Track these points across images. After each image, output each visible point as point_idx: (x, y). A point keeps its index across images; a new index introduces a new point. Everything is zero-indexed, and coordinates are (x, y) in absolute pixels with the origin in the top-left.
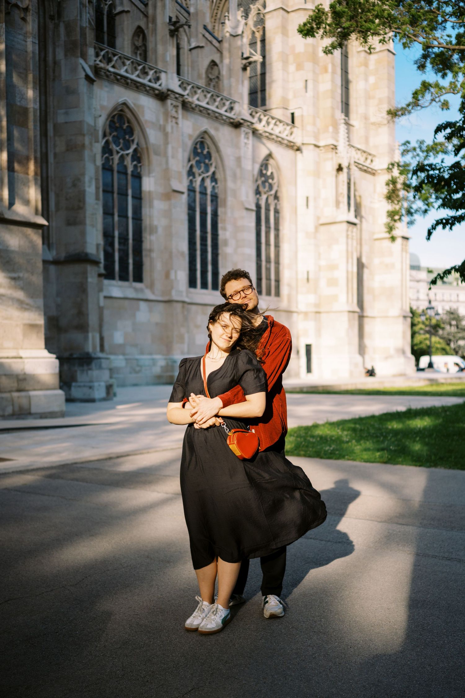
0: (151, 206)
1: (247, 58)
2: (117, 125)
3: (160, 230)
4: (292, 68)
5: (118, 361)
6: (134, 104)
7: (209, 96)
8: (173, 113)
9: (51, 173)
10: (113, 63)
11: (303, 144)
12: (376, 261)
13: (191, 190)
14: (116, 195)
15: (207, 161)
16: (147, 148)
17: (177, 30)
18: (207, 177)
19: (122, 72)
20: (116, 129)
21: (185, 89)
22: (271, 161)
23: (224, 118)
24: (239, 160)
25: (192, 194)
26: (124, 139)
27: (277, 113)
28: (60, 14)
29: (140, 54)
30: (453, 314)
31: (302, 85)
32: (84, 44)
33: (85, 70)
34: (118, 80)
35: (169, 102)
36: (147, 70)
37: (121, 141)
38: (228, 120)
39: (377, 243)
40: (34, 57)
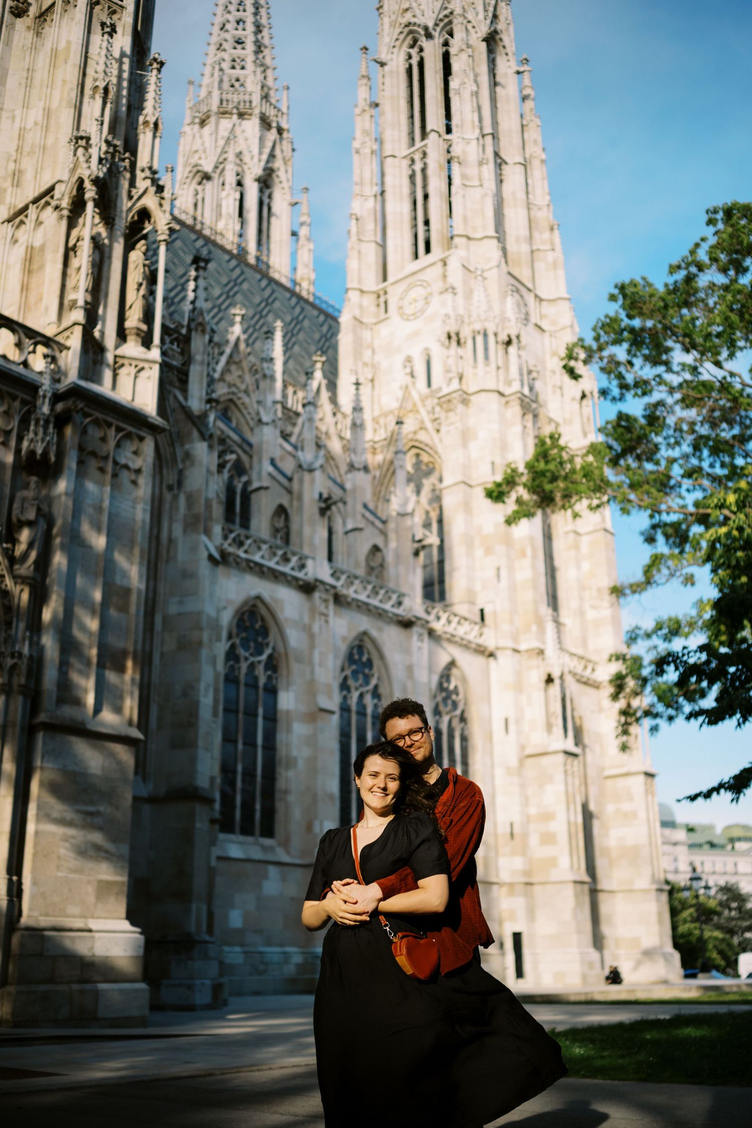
0: (289, 730)
1: (420, 541)
2: (248, 624)
3: (301, 764)
4: (479, 553)
5: (234, 955)
6: (271, 598)
7: (370, 587)
8: (322, 608)
9: (155, 678)
10: (245, 547)
11: (498, 648)
12: (610, 808)
13: (345, 709)
14: (241, 716)
15: (367, 671)
16: (286, 654)
17: (328, 508)
18: (367, 692)
19: (257, 558)
20: (246, 629)
21: (338, 579)
22: (454, 671)
23: (390, 615)
24: (410, 669)
25: (345, 714)
26: (256, 641)
27: (461, 609)
28: (180, 483)
29: (281, 538)
30: (731, 893)
31: (492, 573)
32: (209, 518)
33: (208, 549)
34: (251, 568)
35: (317, 595)
36: (289, 556)
37: (252, 644)
38: (395, 618)
39: (609, 782)
40: (143, 527)
